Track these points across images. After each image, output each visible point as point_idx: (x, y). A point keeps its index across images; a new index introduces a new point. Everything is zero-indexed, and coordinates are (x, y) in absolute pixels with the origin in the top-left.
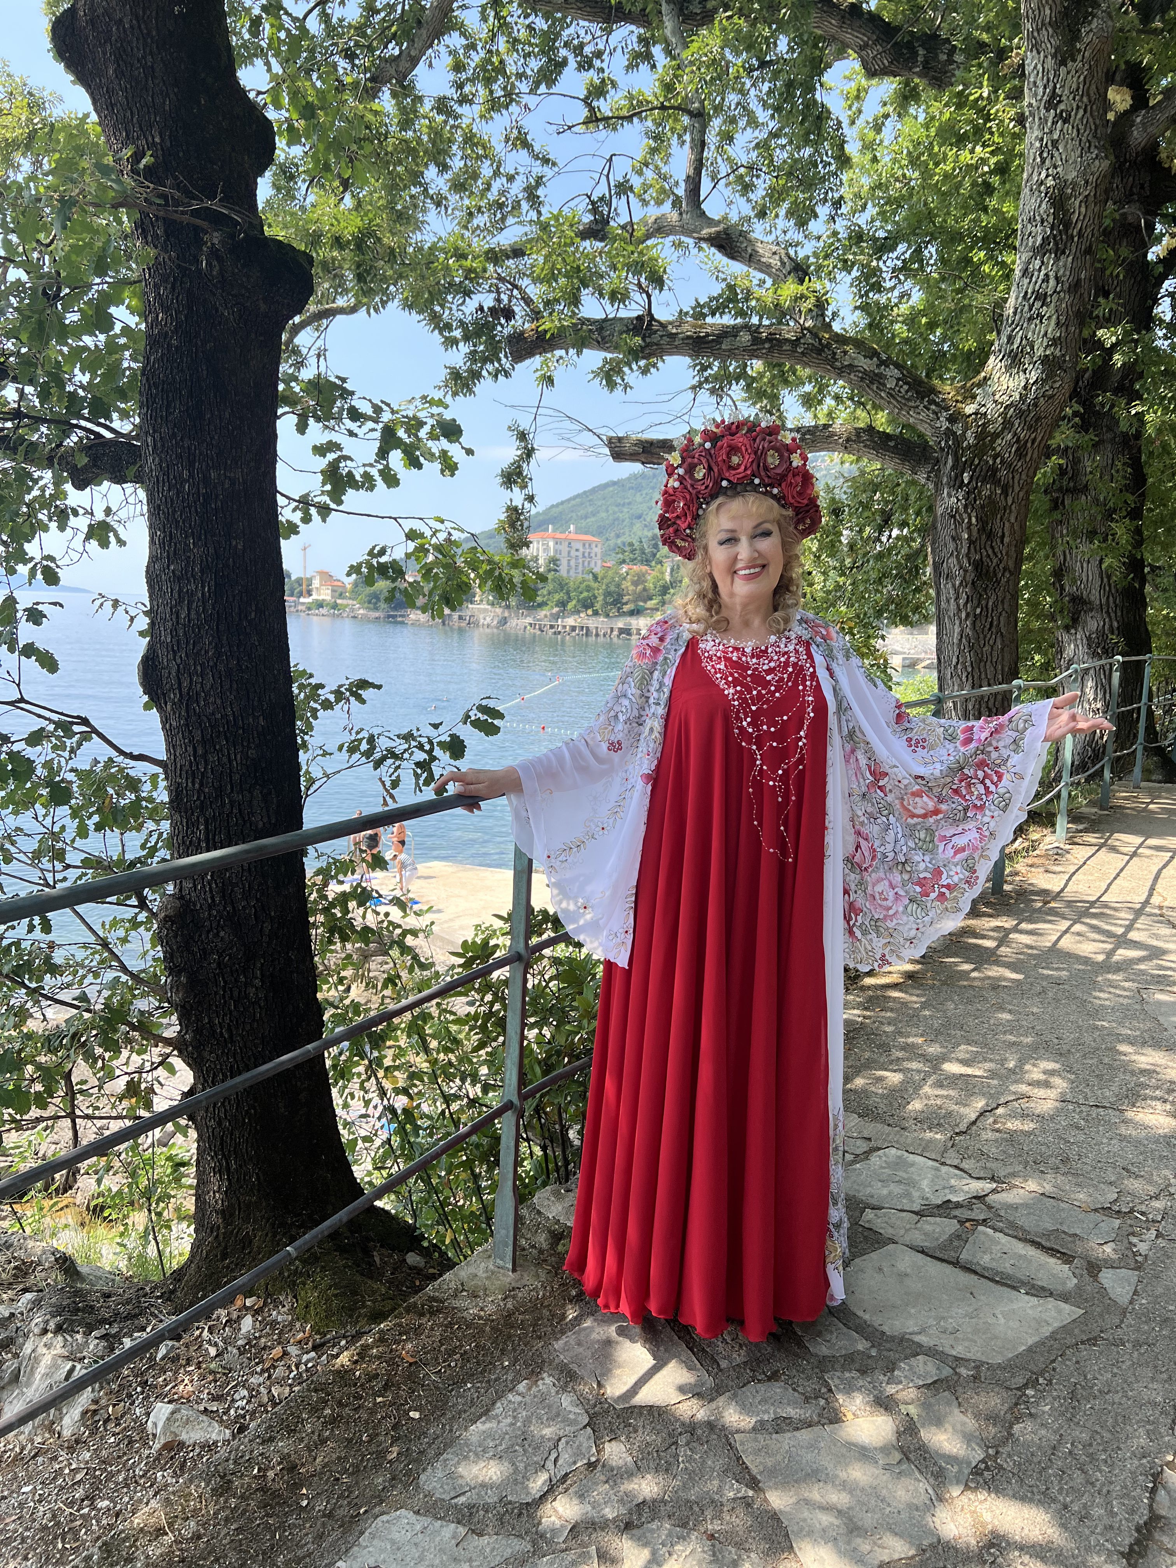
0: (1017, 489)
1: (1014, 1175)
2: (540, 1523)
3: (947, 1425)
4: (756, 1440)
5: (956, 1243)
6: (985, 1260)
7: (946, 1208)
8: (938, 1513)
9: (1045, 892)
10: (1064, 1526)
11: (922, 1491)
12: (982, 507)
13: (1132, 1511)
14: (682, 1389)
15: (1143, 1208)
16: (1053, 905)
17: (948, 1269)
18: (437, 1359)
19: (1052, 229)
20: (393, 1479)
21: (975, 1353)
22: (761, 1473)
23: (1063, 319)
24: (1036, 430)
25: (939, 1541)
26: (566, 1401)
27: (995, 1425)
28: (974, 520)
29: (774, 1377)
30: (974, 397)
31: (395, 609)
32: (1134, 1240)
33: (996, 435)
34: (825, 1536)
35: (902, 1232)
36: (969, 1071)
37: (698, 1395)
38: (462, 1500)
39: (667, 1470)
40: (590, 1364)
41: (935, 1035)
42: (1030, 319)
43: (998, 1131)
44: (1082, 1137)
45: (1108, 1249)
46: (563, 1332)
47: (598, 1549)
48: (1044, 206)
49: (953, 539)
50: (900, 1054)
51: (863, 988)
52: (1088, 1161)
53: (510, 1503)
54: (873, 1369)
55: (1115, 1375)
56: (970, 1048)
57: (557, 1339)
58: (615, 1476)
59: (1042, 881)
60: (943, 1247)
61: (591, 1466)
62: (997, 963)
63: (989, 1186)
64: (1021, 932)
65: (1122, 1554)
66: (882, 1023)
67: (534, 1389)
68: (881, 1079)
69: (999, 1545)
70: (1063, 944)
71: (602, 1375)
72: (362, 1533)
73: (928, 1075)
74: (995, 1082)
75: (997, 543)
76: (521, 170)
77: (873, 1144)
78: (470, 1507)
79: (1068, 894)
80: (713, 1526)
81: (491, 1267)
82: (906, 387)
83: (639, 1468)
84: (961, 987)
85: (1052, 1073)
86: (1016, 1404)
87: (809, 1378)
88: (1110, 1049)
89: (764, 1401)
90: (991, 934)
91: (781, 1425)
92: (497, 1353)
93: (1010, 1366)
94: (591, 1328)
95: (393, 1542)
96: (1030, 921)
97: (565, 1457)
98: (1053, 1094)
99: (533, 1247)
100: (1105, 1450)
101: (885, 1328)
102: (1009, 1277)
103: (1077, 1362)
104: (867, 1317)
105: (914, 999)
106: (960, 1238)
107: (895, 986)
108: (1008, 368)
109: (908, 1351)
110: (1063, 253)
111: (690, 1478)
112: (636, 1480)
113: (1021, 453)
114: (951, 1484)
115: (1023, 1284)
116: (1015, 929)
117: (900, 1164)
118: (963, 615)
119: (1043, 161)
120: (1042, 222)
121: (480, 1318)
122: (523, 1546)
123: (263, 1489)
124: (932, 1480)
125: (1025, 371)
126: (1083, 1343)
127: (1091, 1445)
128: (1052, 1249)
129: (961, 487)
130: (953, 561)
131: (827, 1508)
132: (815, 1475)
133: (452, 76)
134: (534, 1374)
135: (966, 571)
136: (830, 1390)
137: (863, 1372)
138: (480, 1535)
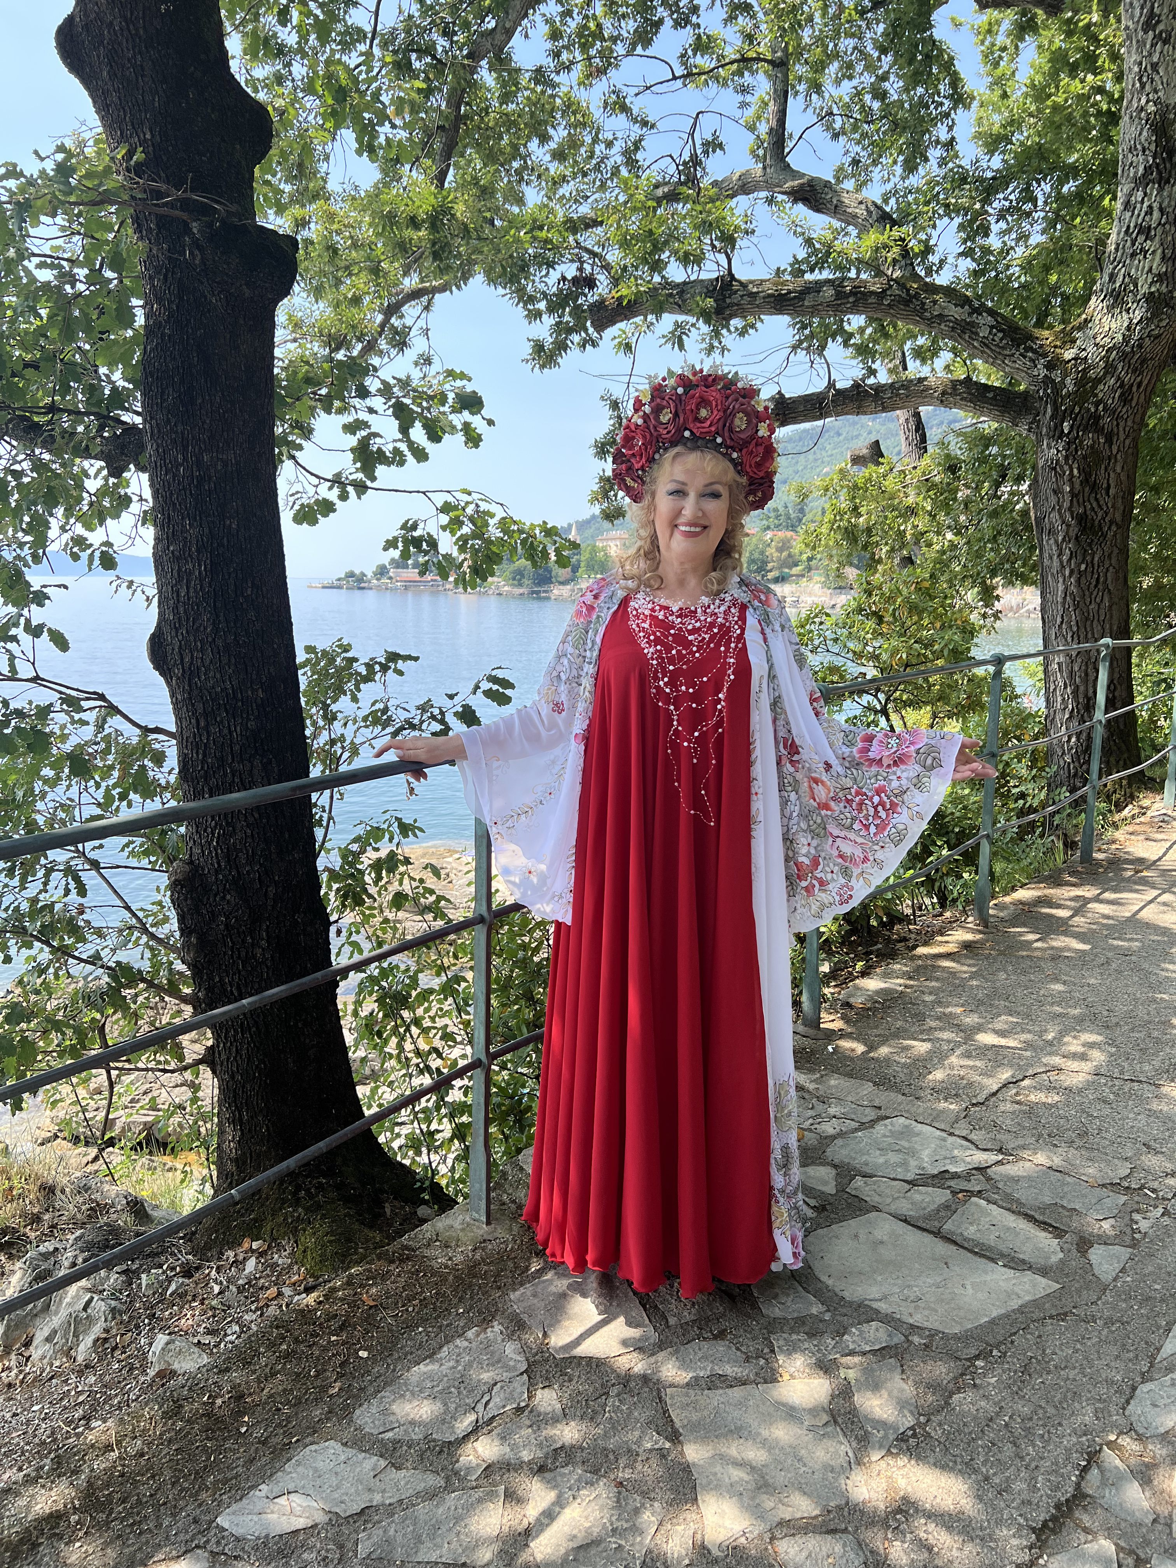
0: (1122, 436)
1: (1023, 1147)
2: (457, 1461)
3: (883, 1392)
4: (687, 1395)
5: (942, 1213)
6: (971, 1231)
7: (941, 1178)
8: (853, 1476)
9: (1141, 861)
10: (980, 1498)
11: (842, 1454)
12: (1085, 457)
13: (1056, 1488)
14: (625, 1343)
15: (1155, 1185)
16: (1145, 874)
17: (928, 1238)
18: (396, 1304)
19: (1154, 158)
20: (330, 1412)
21: (933, 1323)
22: (684, 1427)
23: (1169, 253)
24: (1142, 373)
25: (847, 1503)
26: (511, 1349)
27: (934, 1394)
28: (1075, 472)
29: (721, 1335)
30: (1074, 341)
31: (539, 584)
32: (1136, 1217)
33: (1098, 381)
34: (733, 1491)
35: (889, 1200)
36: (1003, 1042)
37: (640, 1349)
38: (390, 1435)
39: (592, 1419)
40: (541, 1314)
41: (976, 1005)
42: (1133, 255)
43: (1018, 1103)
44: (1107, 1111)
45: (1106, 1225)
46: (522, 1284)
47: (506, 1489)
48: (1145, 133)
49: (1055, 492)
50: (933, 1024)
51: (913, 958)
52: (1108, 1136)
53: (434, 1440)
54: (823, 1333)
55: (1077, 1351)
56: (1011, 1019)
57: (514, 1290)
58: (540, 1420)
59: (1140, 849)
60: (928, 1218)
61: (519, 1410)
62: (1066, 933)
63: (993, 1157)
64: (1101, 902)
65: (1033, 1530)
66: (923, 993)
67: (482, 1336)
68: (907, 1048)
69: (907, 1512)
70: (1143, 914)
71: (551, 1325)
72: (289, 1460)
73: (959, 1045)
74: (1028, 1054)
75: (1102, 495)
76: (619, 135)
77: (882, 1112)
78: (396, 1442)
79: (1165, 864)
80: (624, 1474)
81: (468, 1219)
82: (1000, 335)
83: (565, 1415)
84: (1018, 957)
85: (1092, 1045)
86: (962, 1374)
87: (754, 1339)
88: (1164, 1023)
89: (705, 1358)
90: (1069, 903)
91: (716, 1382)
92: (455, 1301)
93: (965, 1338)
94: (550, 1281)
95: (316, 1470)
96: (1115, 890)
97: (497, 1400)
98: (1087, 1066)
99: (514, 1202)
100: (1044, 1426)
101: (846, 1295)
102: (990, 1248)
103: (1040, 1337)
104: (830, 1282)
105: (965, 968)
106: (948, 1209)
107: (948, 956)
108: (1110, 308)
109: (863, 1317)
110: (1168, 182)
111: (613, 1428)
112: (559, 1426)
113: (1125, 399)
114: (873, 1448)
115: (1002, 1255)
116: (1097, 899)
117: (906, 1133)
118: (1067, 573)
119: (1143, 86)
120: (1144, 151)
121: (446, 1267)
122: (434, 1481)
123: (208, 1415)
124: (854, 1444)
125: (1128, 311)
126: (1051, 1317)
127: (1031, 1419)
128: (1045, 1223)
129: (1060, 438)
130: (1055, 516)
131: (740, 1464)
132: (738, 1432)
133: (549, 45)
134: (485, 1322)
135: (1068, 526)
136: (773, 1351)
137: (811, 1335)
138: (399, 1468)
